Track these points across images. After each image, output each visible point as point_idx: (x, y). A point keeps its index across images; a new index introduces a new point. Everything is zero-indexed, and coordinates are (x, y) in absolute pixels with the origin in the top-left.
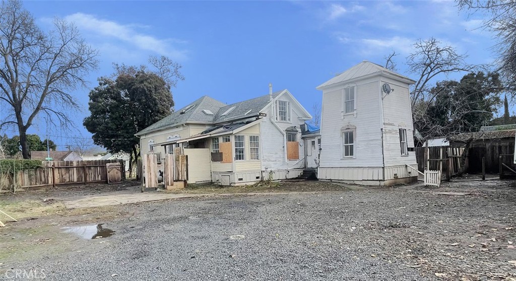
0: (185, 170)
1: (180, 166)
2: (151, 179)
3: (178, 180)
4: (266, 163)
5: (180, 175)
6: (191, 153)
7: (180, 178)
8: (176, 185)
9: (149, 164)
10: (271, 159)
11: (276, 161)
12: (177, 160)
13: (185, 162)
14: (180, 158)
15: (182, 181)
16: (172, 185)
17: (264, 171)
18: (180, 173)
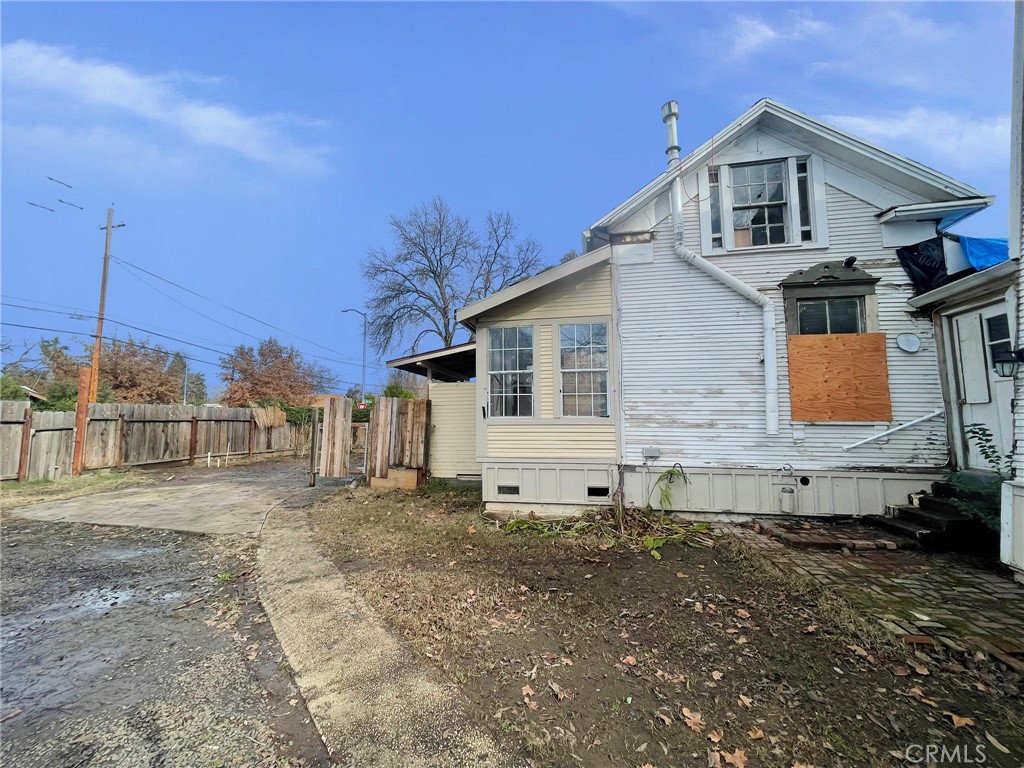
0: (422, 438)
1: (409, 428)
2: (333, 455)
3: (399, 465)
4: (649, 432)
5: (408, 453)
6: (441, 393)
7: (406, 460)
8: (396, 479)
9: (334, 421)
10: (681, 417)
11: (712, 425)
12: (402, 413)
13: (423, 419)
14: (410, 407)
15: (409, 468)
16: (384, 476)
17: (632, 468)
18: (407, 446)
